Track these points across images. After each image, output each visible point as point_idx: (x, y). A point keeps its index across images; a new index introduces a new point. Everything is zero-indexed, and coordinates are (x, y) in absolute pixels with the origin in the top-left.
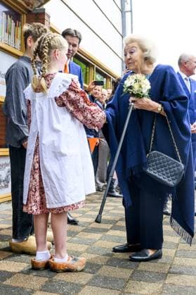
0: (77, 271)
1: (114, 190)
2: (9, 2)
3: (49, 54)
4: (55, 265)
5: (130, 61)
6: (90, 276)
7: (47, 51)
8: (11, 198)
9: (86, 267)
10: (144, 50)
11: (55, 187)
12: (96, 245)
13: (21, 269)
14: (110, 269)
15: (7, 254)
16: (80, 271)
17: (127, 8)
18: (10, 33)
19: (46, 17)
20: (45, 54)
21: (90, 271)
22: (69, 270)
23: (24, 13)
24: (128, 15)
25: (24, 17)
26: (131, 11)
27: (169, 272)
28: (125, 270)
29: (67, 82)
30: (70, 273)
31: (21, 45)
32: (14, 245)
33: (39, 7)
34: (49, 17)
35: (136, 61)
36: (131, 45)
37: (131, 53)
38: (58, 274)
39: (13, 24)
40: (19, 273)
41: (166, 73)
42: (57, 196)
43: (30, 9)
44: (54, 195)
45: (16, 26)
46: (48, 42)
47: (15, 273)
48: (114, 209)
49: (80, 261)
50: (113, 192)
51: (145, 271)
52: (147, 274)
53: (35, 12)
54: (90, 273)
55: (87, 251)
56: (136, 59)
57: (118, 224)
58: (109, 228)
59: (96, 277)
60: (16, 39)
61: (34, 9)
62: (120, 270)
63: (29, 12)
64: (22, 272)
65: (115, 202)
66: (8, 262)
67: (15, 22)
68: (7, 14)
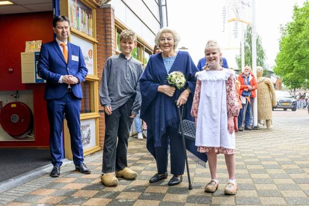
2: (86, 2)
17: (163, 3)
18: (85, 24)
19: (112, 11)
23: (94, 8)
24: (164, 8)
25: (94, 11)
26: (166, 5)
31: (93, 33)
33: (105, 3)
34: (114, 11)
39: (87, 17)
43: (99, 5)
45: (88, 18)
53: (102, 7)
60: (90, 28)
61: (102, 5)
63: (98, 7)
67: (88, 15)
68: (82, 9)
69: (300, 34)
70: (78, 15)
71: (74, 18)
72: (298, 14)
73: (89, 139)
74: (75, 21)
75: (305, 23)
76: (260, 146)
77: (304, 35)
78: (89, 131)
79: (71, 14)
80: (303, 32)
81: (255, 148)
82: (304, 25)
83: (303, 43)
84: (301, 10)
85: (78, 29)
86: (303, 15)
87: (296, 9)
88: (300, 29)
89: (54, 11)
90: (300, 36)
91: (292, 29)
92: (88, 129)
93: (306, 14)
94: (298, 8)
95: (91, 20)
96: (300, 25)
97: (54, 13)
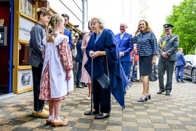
0: (64, 126)
1: (80, 84)
3: (56, 24)
4: (54, 123)
5: (94, 28)
6: (71, 128)
7: (55, 22)
8: (33, 89)
9: (68, 124)
10: (100, 23)
11: (56, 88)
12: (72, 112)
13: (38, 126)
14: (80, 124)
15: (30, 118)
16: (66, 126)
18: (30, 11)
20: (55, 24)
21: (71, 125)
22: (61, 126)
23: (37, 1)
25: (37, 3)
26: (87, 1)
27: (107, 125)
28: (87, 124)
29: (62, 38)
30: (61, 127)
31: (35, 16)
32: (35, 114)
34: (49, 3)
35: (96, 28)
36: (94, 21)
37: (94, 24)
38: (55, 128)
39: (32, 6)
40: (36, 128)
41: (107, 33)
42: (57, 93)
44: (55, 92)
45: (33, 7)
46: (56, 19)
47: (35, 128)
48: (80, 94)
49: (66, 121)
50: (79, 85)
51: (96, 124)
52: (97, 126)
53: (42, 1)
54: (71, 126)
55: (69, 115)
56: (96, 27)
57: (82, 101)
58: (78, 103)
59: (74, 128)
60: (33, 13)
62: (84, 124)
63: (39, 0)
64: (38, 127)
65: (81, 90)
66: (31, 122)
67: (33, 5)
68: (28, 1)
69: (176, 22)
70: (25, 5)
71: (23, 7)
72: (175, 10)
73: (29, 82)
74: (23, 9)
75: (179, 16)
76: (136, 92)
77: (178, 23)
78: (30, 77)
79: (21, 4)
80: (178, 22)
81: (132, 93)
82: (178, 17)
83: (177, 29)
84: (178, 7)
85: (25, 13)
86: (178, 10)
87: (174, 7)
88: (176, 19)
89: (10, 2)
90: (176, 24)
91: (171, 19)
92: (29, 75)
93: (180, 10)
94: (175, 6)
95: (34, 8)
96: (176, 17)
97: (10, 3)
